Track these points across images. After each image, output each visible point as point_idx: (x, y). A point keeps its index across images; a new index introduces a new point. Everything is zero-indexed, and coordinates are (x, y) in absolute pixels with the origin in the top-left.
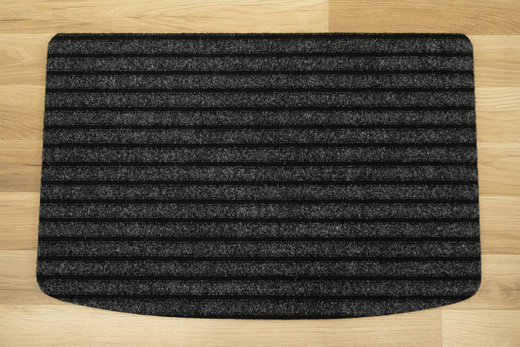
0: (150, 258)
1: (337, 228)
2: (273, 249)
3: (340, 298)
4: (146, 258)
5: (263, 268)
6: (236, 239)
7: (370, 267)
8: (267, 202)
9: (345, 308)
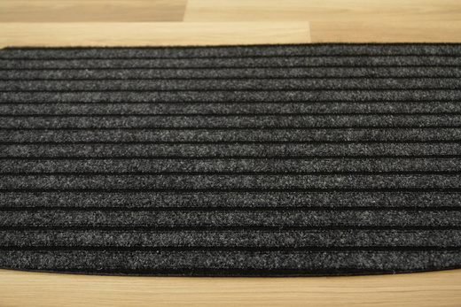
0: (62, 208)
1: (339, 179)
2: (247, 200)
3: (351, 249)
4: (55, 208)
5: (230, 217)
6: (192, 190)
7: (395, 216)
8: (238, 157)
9: (361, 260)
